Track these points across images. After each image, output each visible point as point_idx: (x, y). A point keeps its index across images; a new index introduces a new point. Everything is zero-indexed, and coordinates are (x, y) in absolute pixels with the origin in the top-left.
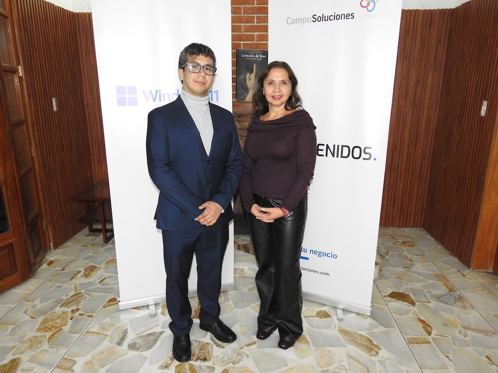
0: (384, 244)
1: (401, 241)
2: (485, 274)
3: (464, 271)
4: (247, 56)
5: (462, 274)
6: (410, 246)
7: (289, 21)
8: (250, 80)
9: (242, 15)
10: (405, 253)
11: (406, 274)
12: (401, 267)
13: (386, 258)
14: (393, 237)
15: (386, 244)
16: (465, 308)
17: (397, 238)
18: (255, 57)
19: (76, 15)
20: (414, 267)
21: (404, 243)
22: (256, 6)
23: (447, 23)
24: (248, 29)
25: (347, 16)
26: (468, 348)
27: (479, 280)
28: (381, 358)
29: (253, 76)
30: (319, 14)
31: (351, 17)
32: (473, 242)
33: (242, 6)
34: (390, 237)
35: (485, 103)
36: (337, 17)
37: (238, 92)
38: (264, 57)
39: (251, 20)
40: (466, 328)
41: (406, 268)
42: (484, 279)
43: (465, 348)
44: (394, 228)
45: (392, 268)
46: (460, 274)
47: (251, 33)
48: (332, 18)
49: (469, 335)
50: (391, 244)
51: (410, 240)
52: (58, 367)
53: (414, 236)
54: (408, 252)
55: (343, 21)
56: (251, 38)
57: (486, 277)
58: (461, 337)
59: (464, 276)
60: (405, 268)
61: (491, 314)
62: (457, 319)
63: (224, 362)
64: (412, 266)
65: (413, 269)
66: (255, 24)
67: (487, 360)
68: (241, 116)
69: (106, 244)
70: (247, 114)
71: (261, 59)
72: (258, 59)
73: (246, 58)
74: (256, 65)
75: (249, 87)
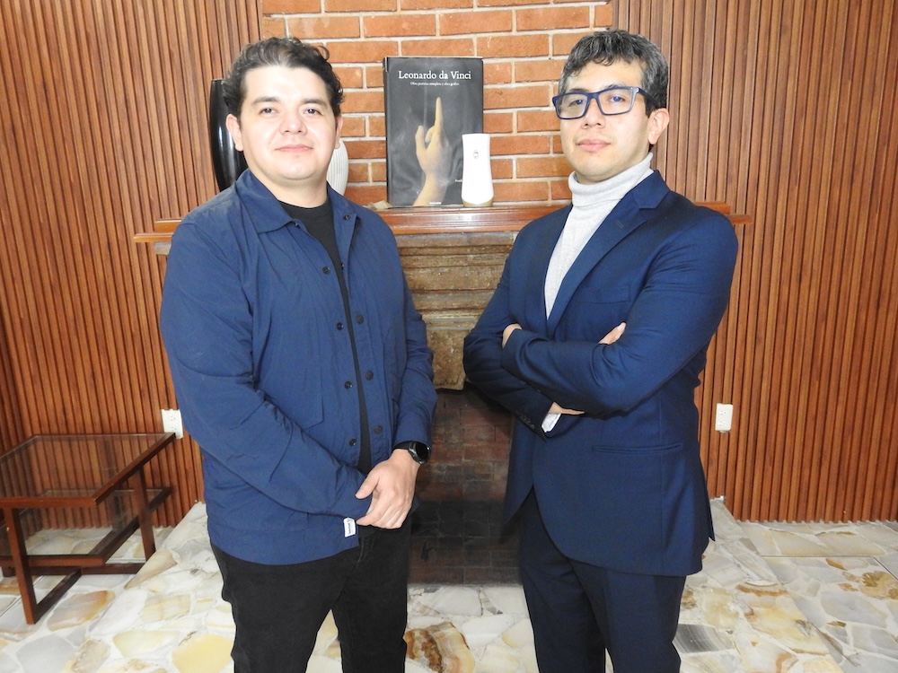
0: (817, 587)
1: (858, 573)
4: (414, 76)
6: (892, 596)
8: (426, 145)
13: (845, 653)
14: (834, 560)
15: (824, 587)
17: (844, 563)
18: (438, 80)
21: (871, 581)
24: (414, 1)
29: (435, 132)
34: (823, 560)
37: (394, 183)
38: (464, 77)
47: (423, 13)
51: (882, 569)
53: (887, 554)
56: (426, 26)
68: (404, 252)
69: (31, 627)
70: (420, 248)
71: (455, 84)
72: (446, 84)
73: (413, 83)
74: (442, 101)
75: (423, 168)
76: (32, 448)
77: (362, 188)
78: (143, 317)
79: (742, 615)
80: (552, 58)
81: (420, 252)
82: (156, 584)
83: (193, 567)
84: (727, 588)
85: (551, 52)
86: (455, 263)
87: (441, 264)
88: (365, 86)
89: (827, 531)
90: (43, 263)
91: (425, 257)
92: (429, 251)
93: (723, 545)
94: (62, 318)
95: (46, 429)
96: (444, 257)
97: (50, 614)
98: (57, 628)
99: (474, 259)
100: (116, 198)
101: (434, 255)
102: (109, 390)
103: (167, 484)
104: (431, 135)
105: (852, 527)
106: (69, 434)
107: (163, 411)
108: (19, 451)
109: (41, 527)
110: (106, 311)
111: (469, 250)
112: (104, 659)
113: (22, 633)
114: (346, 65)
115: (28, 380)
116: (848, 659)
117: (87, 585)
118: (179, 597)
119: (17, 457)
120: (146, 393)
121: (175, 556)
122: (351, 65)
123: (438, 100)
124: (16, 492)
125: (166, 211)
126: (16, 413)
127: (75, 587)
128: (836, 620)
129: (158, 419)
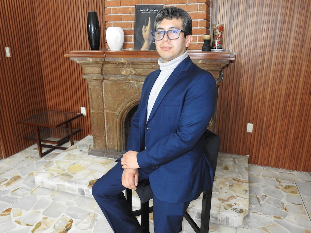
0: (266, 186)
1: (285, 185)
4: (143, 10)
6: (291, 192)
8: (145, 31)
10: (283, 200)
11: (274, 225)
12: (272, 216)
13: (261, 203)
14: (279, 180)
15: (269, 186)
17: (282, 181)
20: (287, 218)
21: (287, 187)
34: (275, 179)
41: (277, 218)
44: (284, 169)
45: (263, 216)
50: (273, 187)
51: (295, 185)
53: (301, 181)
54: (287, 200)
60: (275, 217)
64: (285, 217)
65: (285, 220)
69: (41, 158)
70: (138, 62)
71: (155, 13)
72: (152, 13)
73: (143, 13)
74: (151, 18)
75: (144, 38)
76: (48, 113)
77: (130, 44)
78: (77, 80)
79: (228, 185)
80: (188, 4)
81: (138, 63)
82: (70, 152)
83: (81, 150)
84: (229, 178)
85: (187, 2)
86: (149, 68)
87: (145, 67)
88: (132, 13)
89: (284, 172)
90: (53, 62)
91: (141, 65)
92: (141, 63)
93: (238, 168)
94: (56, 78)
95: (52, 109)
96: (146, 65)
97: (46, 156)
98: (46, 159)
99: (155, 66)
100: (71, 44)
101: (143, 65)
102: (68, 100)
103: (81, 128)
104: (147, 28)
105: (295, 173)
106: (57, 111)
107: (81, 108)
108: (45, 113)
109: (50, 137)
110: (67, 77)
111: (152, 64)
112: (52, 165)
113: (38, 159)
114: (127, 7)
115: (48, 95)
116: (260, 204)
117: (56, 151)
118: (75, 156)
119: (44, 115)
120: (77, 101)
121: (78, 146)
122: (129, 7)
123: (150, 18)
124: (39, 122)
125: (83, 48)
126: (45, 104)
127: (53, 151)
128: (265, 195)
129: (79, 109)
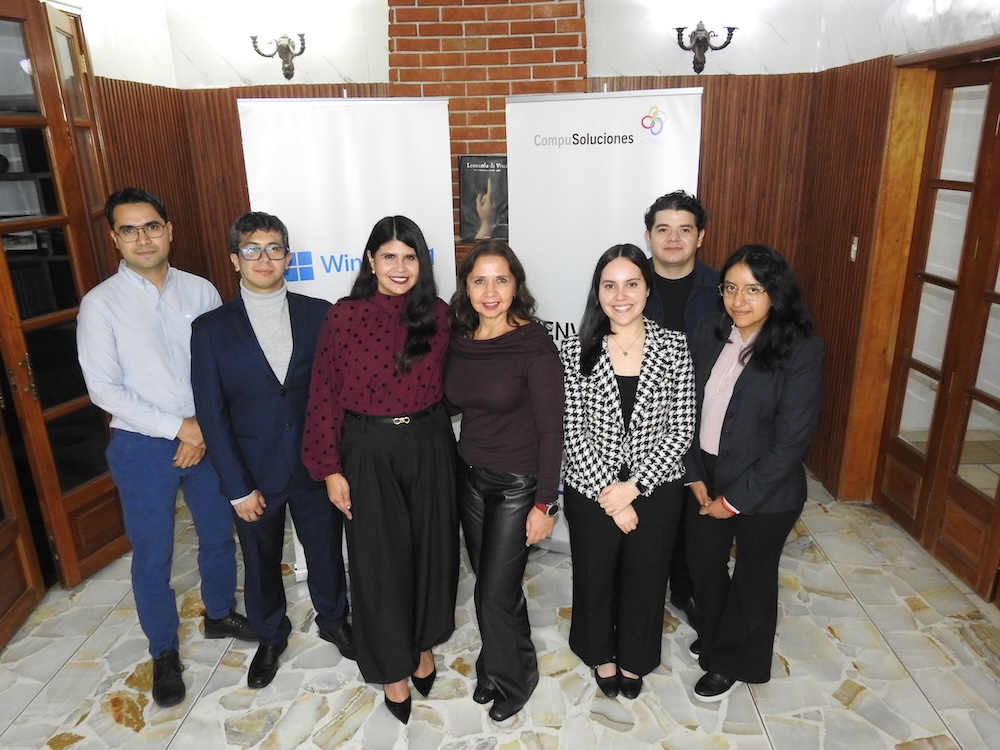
2: (859, 508)
3: (827, 504)
4: (476, 166)
5: (824, 508)
7: (539, 140)
8: (482, 204)
9: (466, 97)
16: (815, 561)
18: (490, 168)
19: (184, 94)
22: (488, 81)
23: (807, 95)
24: (477, 120)
25: (623, 139)
26: (806, 618)
27: (847, 517)
28: (679, 635)
29: (487, 197)
30: (582, 134)
31: (628, 140)
32: (841, 457)
33: (466, 82)
35: (856, 240)
36: (609, 140)
37: (463, 222)
39: (480, 105)
40: (810, 590)
42: (856, 515)
43: (803, 617)
46: (820, 509)
47: (481, 126)
48: (601, 140)
49: (811, 599)
52: (223, 663)
55: (617, 147)
56: (482, 134)
57: (858, 513)
58: (800, 602)
59: (826, 511)
61: (850, 568)
62: (800, 578)
63: (456, 648)
66: (488, 111)
67: (828, 632)
71: (498, 171)
73: (475, 170)
74: (491, 180)
75: (481, 217)
104: (485, 199)
123: (489, 180)
